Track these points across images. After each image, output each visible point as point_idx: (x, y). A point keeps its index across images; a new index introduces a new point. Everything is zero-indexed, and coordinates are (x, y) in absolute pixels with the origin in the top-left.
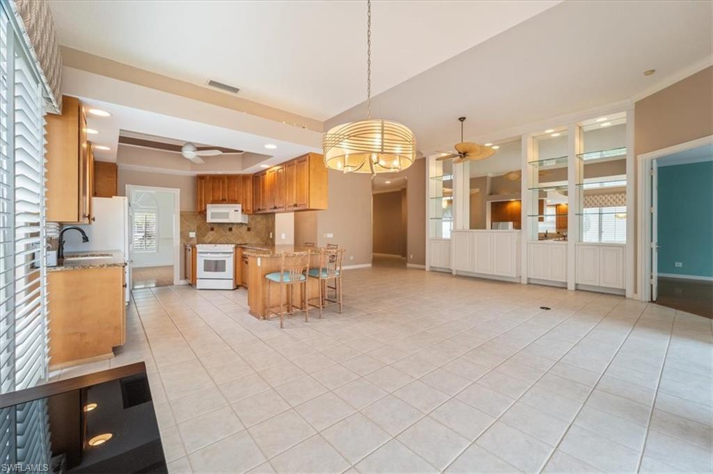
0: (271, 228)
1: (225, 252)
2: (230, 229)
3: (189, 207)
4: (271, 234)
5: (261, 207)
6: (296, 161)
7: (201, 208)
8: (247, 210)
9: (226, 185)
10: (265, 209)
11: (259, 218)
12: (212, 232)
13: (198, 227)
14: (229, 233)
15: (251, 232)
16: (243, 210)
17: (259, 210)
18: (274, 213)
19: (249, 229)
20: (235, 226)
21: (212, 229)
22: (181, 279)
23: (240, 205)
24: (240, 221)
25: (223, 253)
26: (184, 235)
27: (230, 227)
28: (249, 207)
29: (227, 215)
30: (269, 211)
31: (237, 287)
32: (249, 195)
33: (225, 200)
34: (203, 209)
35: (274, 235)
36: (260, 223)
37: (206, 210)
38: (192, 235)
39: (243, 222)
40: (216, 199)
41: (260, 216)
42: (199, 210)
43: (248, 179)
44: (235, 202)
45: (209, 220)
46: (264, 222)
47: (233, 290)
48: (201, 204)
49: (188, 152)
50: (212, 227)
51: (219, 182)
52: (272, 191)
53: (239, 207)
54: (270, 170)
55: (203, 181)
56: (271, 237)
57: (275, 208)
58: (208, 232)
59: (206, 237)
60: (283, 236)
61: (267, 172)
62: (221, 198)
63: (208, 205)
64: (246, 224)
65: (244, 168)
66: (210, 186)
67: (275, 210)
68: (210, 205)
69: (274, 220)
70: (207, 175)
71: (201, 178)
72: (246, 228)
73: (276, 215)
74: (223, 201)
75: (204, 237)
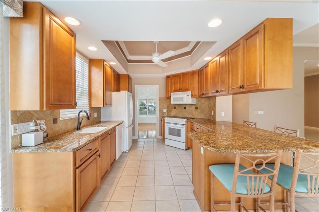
0: (213, 108)
1: (180, 124)
2: (185, 108)
3: (163, 95)
4: (213, 112)
5: (205, 93)
6: (242, 40)
7: (168, 95)
8: (195, 95)
9: (182, 80)
10: (208, 94)
11: (203, 100)
12: (174, 110)
13: (168, 106)
14: (184, 110)
15: (198, 110)
16: (192, 95)
17: (203, 94)
18: (215, 97)
19: (196, 108)
20: (188, 105)
21: (175, 108)
22: (159, 136)
23: (190, 92)
24: (190, 103)
25: (179, 124)
26: (161, 111)
27: (184, 107)
28: (196, 93)
29: (182, 99)
30: (211, 95)
31: (188, 149)
32: (196, 85)
33: (181, 89)
34: (169, 96)
35: (215, 113)
36: (204, 103)
37: (170, 97)
38: (165, 111)
39: (192, 103)
40: (176, 89)
41: (204, 99)
42: (167, 97)
43: (195, 73)
44: (187, 90)
45: (173, 102)
46: (207, 103)
47: (186, 150)
48: (168, 93)
49: (155, 58)
50: (175, 106)
51: (178, 78)
52: (213, 78)
53: (189, 93)
54: (212, 61)
55: (169, 79)
56: (213, 114)
57: (217, 92)
58: (173, 109)
59: (172, 112)
60: (223, 114)
61: (210, 64)
62: (179, 89)
63: (172, 93)
64: (194, 105)
65: (192, 64)
66: (173, 81)
67: (217, 94)
68: (173, 93)
69: (215, 102)
70: (171, 75)
71: (168, 77)
72: (194, 107)
73: (217, 98)
74: (180, 90)
75: (171, 112)
